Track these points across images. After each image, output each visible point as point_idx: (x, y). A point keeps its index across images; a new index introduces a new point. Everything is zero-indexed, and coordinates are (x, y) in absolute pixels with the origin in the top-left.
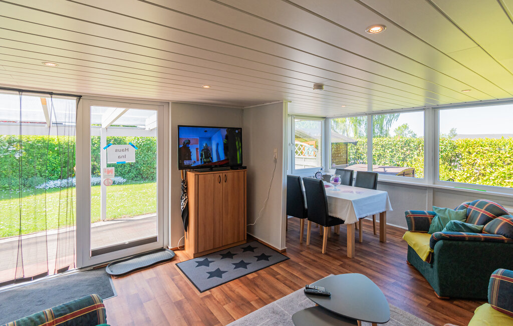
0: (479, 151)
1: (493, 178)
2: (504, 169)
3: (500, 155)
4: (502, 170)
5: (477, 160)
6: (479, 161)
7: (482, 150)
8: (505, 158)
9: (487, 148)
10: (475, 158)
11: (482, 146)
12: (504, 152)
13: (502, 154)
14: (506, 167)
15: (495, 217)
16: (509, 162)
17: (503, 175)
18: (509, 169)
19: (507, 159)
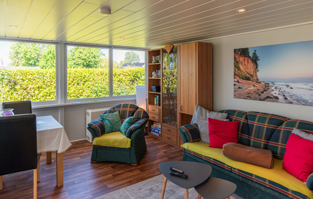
0: (30, 78)
1: (40, 97)
2: (46, 90)
3: (44, 80)
4: (45, 91)
5: (29, 85)
6: (30, 86)
7: (32, 78)
8: (47, 82)
9: (36, 76)
10: (27, 84)
11: (32, 74)
12: (46, 79)
13: (45, 80)
14: (48, 89)
15: (136, 111)
16: (50, 85)
17: (46, 94)
18: (49, 90)
19: (48, 83)
